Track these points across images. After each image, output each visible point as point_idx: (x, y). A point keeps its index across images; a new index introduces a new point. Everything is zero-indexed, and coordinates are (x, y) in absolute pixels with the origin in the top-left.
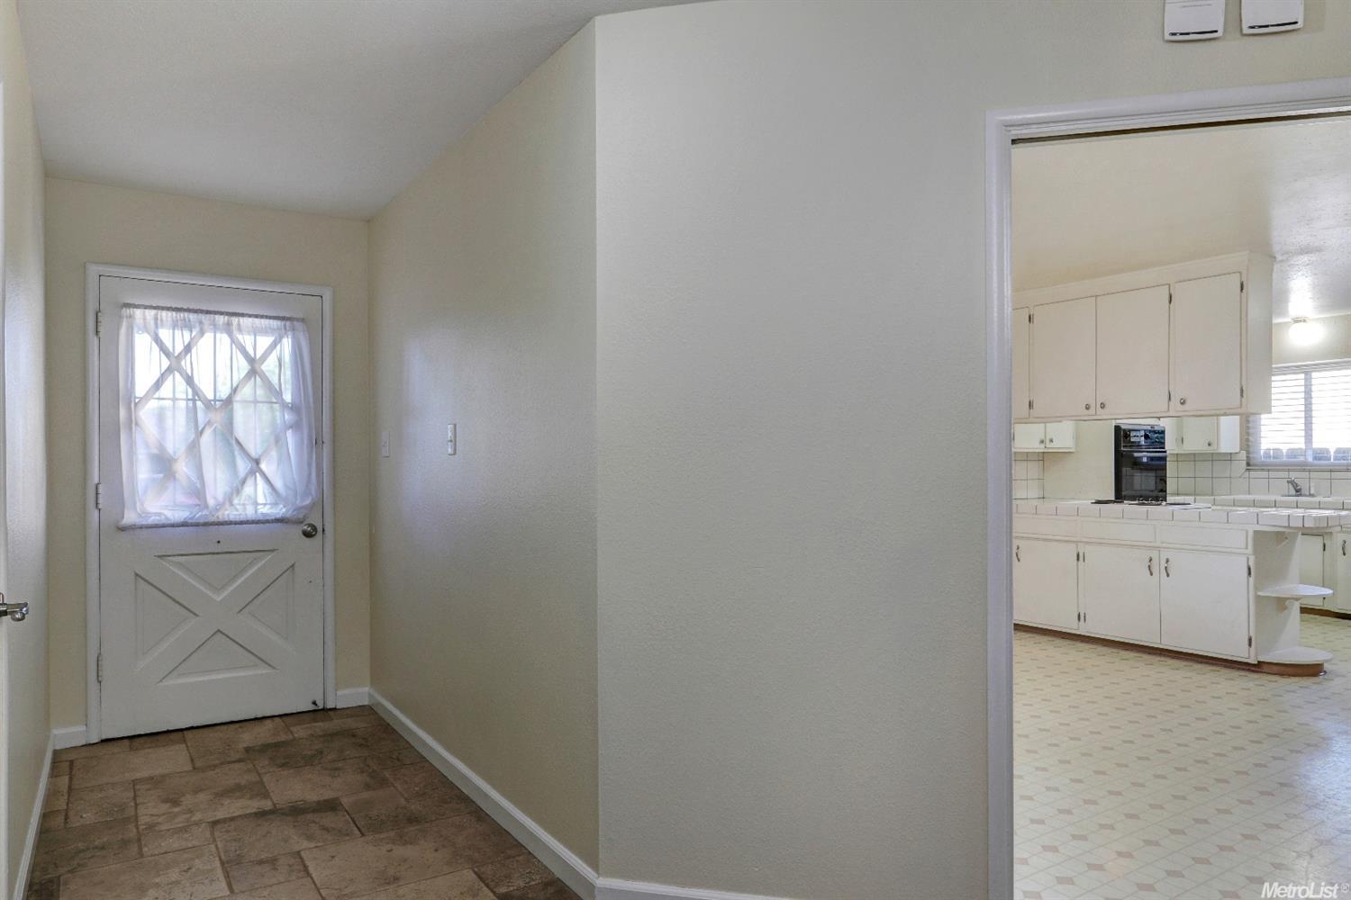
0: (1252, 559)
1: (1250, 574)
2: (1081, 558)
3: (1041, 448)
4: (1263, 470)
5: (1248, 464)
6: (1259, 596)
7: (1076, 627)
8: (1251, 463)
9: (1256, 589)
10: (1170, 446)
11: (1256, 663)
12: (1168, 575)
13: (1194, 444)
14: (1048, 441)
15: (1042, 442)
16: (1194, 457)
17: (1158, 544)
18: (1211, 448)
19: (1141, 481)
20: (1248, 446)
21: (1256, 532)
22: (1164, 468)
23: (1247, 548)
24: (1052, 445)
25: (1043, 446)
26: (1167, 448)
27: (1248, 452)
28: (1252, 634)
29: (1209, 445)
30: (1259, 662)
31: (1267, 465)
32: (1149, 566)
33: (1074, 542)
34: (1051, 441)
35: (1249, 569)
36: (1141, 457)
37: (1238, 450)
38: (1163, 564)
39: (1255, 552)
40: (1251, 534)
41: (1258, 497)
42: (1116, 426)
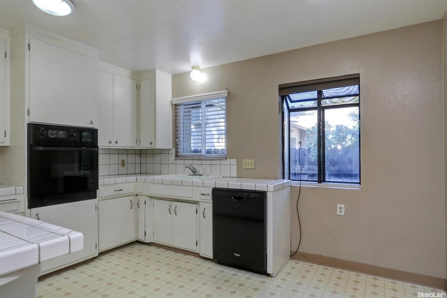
18: (152, 146)
29: (151, 144)
31: (184, 157)
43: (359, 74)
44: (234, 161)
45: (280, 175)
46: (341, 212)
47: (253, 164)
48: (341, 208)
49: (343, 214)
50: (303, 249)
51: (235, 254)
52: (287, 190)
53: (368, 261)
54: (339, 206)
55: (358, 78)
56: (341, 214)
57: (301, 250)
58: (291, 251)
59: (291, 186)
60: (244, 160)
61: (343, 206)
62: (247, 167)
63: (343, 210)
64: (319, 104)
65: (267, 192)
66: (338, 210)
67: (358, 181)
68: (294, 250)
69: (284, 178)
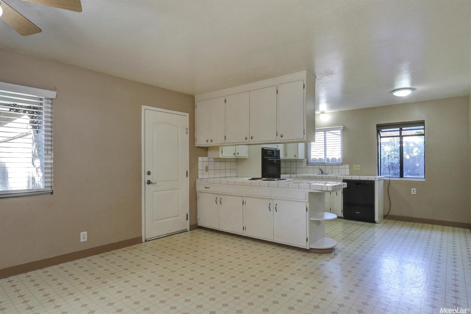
0: (308, 204)
1: (307, 210)
2: (244, 203)
3: (234, 157)
4: (311, 165)
5: (307, 163)
6: (311, 220)
7: (243, 233)
8: (308, 162)
9: (310, 217)
10: (282, 156)
11: (309, 249)
12: (276, 211)
13: (290, 156)
14: (237, 153)
15: (234, 154)
16: (290, 161)
17: (273, 198)
18: (296, 157)
19: (271, 170)
20: (307, 157)
21: (310, 193)
22: (280, 165)
23: (306, 200)
24: (238, 155)
25: (235, 156)
26: (280, 157)
27: (307, 159)
28: (308, 236)
29: (295, 156)
30: (310, 248)
31: (313, 164)
32: (269, 207)
33: (242, 196)
34: (238, 154)
35: (307, 209)
36: (274, 160)
37: (304, 158)
38: (275, 206)
39: (309, 201)
40: (307, 193)
41: (310, 175)
42: (262, 148)
43: (424, 121)
44: (347, 166)
45: (377, 174)
46: (414, 192)
47: (360, 168)
48: (414, 190)
49: (415, 193)
50: (392, 213)
51: (357, 212)
52: (382, 181)
53: (429, 217)
54: (412, 189)
55: (424, 123)
56: (414, 194)
57: (390, 214)
58: (384, 215)
59: (384, 179)
60: (354, 166)
61: (415, 189)
62: (356, 169)
63: (415, 191)
64: (401, 133)
65: (375, 181)
66: (412, 191)
67: (424, 177)
68: (386, 214)
69: (378, 175)
